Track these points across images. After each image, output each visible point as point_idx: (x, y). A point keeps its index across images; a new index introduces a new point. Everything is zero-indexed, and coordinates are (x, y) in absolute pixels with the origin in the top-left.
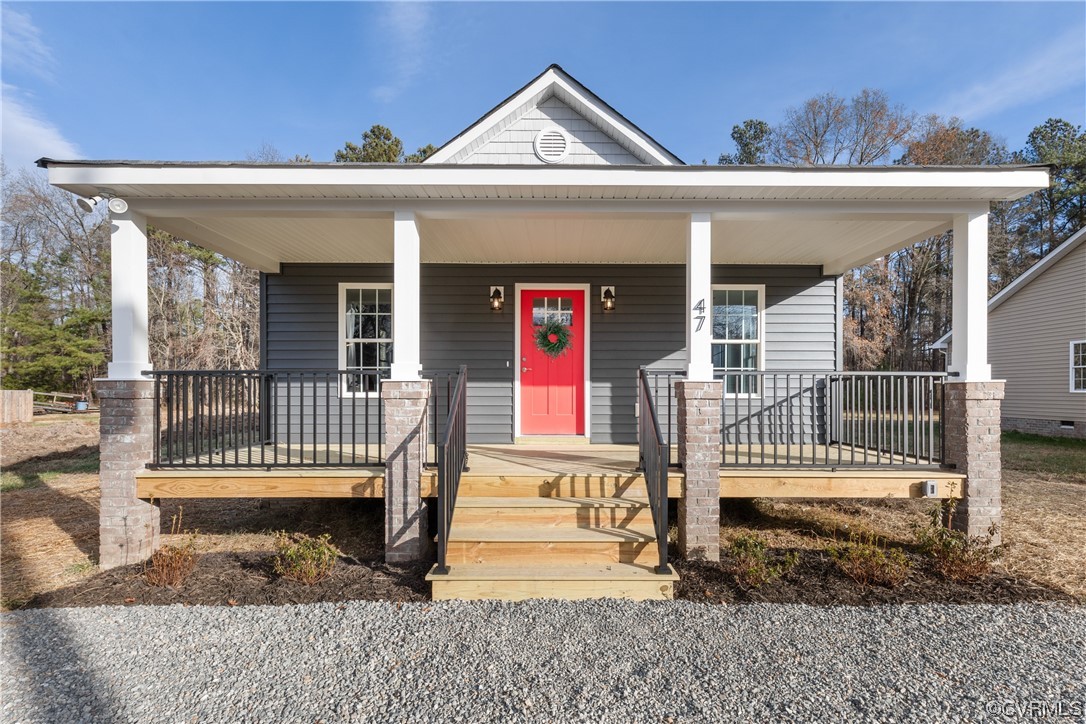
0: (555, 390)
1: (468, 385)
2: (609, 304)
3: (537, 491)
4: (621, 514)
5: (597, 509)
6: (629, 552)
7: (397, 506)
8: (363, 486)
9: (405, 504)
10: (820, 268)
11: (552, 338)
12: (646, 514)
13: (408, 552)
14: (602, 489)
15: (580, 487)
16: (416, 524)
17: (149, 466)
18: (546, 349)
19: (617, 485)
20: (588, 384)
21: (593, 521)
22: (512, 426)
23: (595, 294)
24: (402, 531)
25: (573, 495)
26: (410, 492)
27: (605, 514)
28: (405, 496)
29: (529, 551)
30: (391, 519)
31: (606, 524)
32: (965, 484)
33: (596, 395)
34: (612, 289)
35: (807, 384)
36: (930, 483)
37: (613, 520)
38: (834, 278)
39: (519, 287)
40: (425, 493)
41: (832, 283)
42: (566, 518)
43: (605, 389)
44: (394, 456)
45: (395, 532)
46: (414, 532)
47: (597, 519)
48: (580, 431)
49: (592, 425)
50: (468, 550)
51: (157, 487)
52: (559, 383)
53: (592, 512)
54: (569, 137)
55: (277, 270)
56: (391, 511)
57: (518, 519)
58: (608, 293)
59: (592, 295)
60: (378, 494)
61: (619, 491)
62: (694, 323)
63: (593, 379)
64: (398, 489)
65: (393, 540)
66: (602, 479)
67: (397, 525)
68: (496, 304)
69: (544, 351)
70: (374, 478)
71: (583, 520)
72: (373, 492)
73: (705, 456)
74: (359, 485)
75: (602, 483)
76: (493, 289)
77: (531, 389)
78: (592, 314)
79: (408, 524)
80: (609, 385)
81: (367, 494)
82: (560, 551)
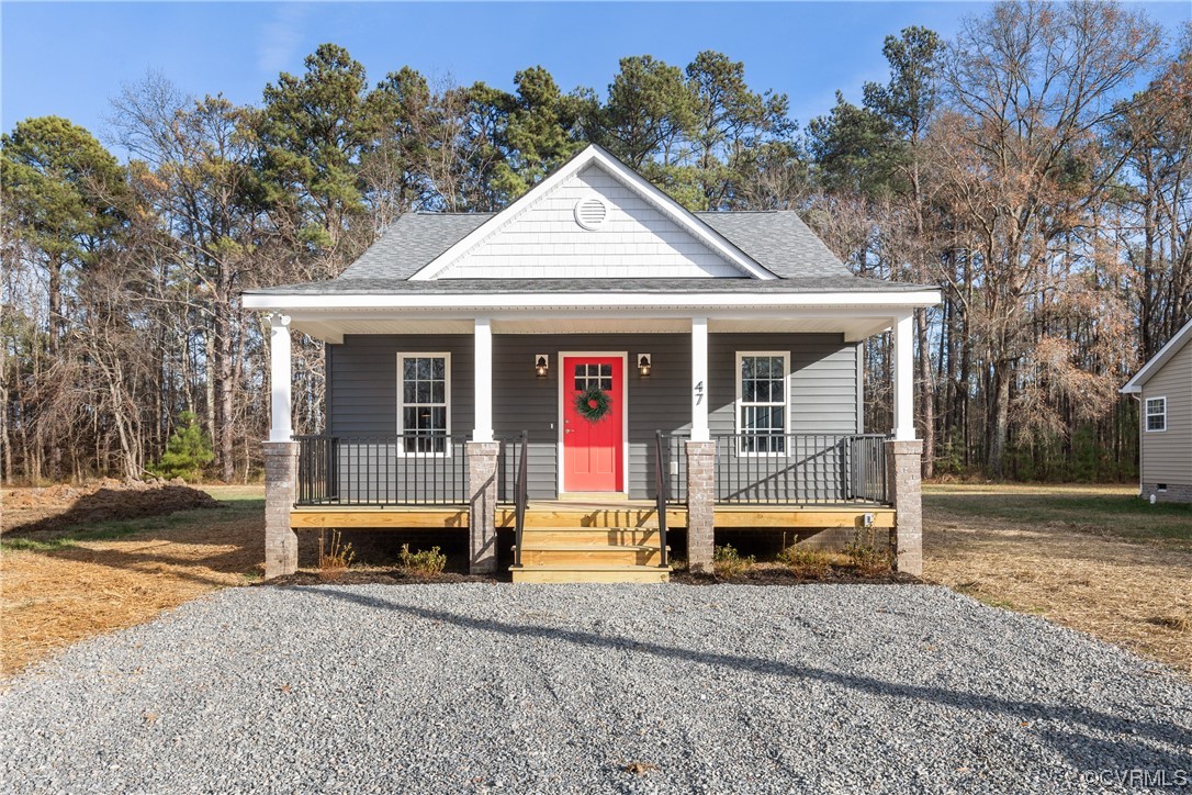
0: (595, 451)
1: (529, 446)
2: (645, 371)
3: (580, 522)
4: (640, 536)
5: (622, 532)
6: (643, 557)
7: (478, 533)
8: (454, 519)
9: (484, 532)
10: (842, 335)
11: (592, 404)
12: (657, 535)
13: (486, 567)
14: (628, 521)
15: (611, 519)
16: (492, 546)
17: (295, 506)
18: (586, 414)
19: (638, 518)
20: (626, 445)
21: (619, 541)
22: (556, 484)
23: (633, 361)
24: (482, 552)
25: (606, 526)
26: (487, 523)
27: (628, 536)
28: (484, 526)
29: (575, 557)
30: (474, 542)
31: (629, 542)
32: (896, 518)
33: (633, 455)
34: (648, 356)
35: (830, 443)
36: (867, 515)
37: (634, 540)
38: (855, 344)
39: (562, 355)
40: (498, 525)
41: (853, 349)
42: (600, 539)
43: (642, 449)
44: (476, 497)
45: (476, 552)
46: (490, 553)
47: (622, 539)
48: (619, 488)
49: (630, 482)
50: (534, 556)
51: (305, 520)
52: (600, 444)
53: (619, 535)
54: (609, 204)
55: (342, 342)
56: (473, 536)
57: (567, 539)
58: (644, 361)
59: (629, 362)
60: (464, 525)
61: (640, 522)
62: (695, 399)
63: (631, 441)
64: (478, 520)
65: (475, 558)
66: (627, 513)
67: (478, 547)
68: (542, 371)
69: (584, 417)
70: (461, 513)
71: (612, 540)
72: (460, 523)
73: (703, 496)
74: (450, 518)
75: (628, 517)
76: (538, 357)
77: (574, 450)
78: (630, 380)
79: (486, 546)
80: (645, 445)
81: (456, 525)
82: (595, 557)
